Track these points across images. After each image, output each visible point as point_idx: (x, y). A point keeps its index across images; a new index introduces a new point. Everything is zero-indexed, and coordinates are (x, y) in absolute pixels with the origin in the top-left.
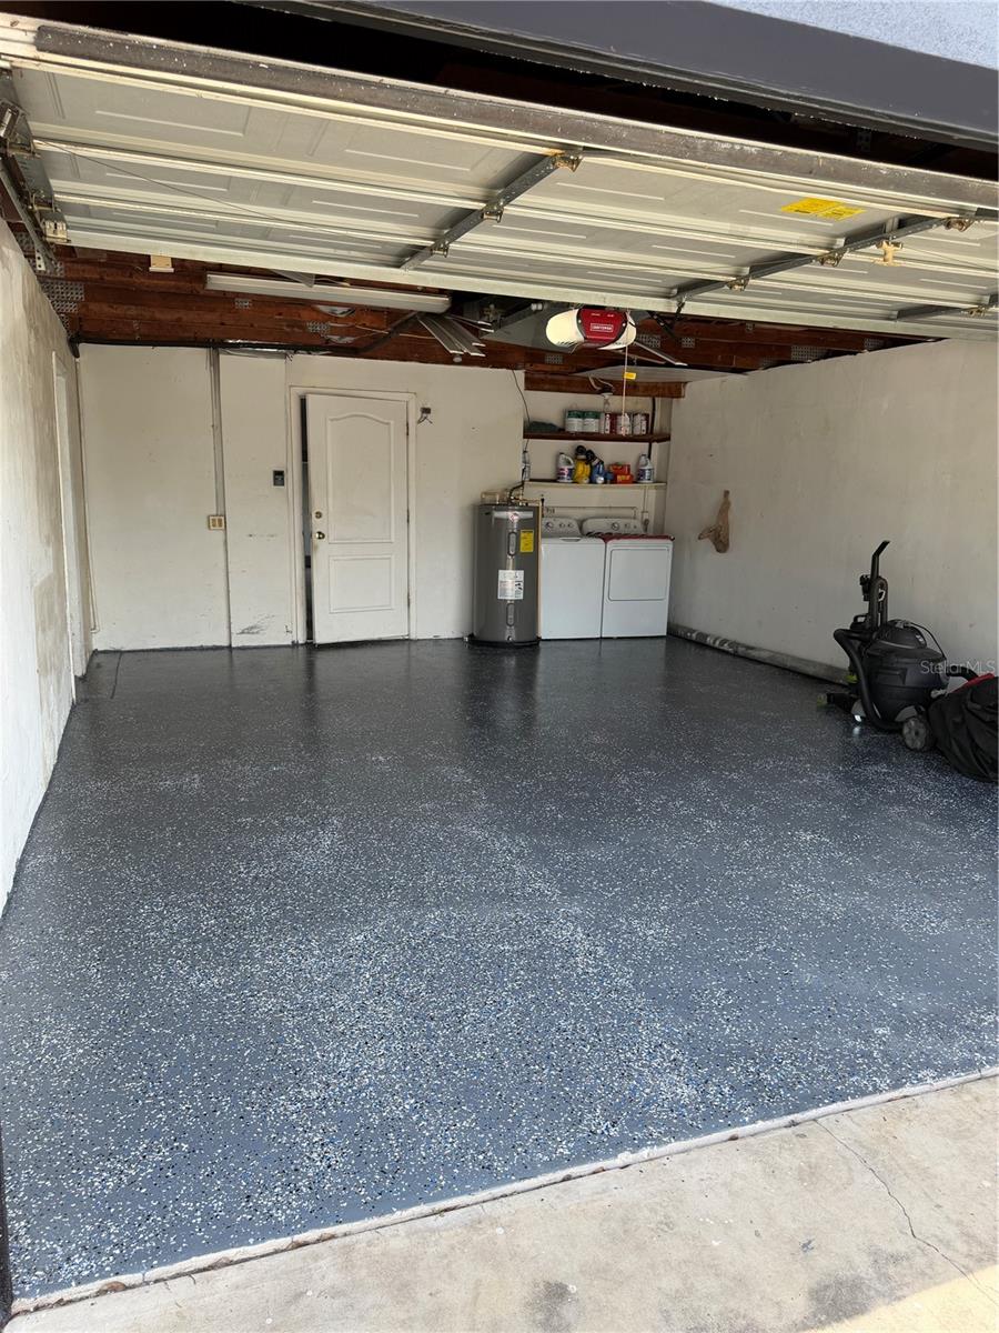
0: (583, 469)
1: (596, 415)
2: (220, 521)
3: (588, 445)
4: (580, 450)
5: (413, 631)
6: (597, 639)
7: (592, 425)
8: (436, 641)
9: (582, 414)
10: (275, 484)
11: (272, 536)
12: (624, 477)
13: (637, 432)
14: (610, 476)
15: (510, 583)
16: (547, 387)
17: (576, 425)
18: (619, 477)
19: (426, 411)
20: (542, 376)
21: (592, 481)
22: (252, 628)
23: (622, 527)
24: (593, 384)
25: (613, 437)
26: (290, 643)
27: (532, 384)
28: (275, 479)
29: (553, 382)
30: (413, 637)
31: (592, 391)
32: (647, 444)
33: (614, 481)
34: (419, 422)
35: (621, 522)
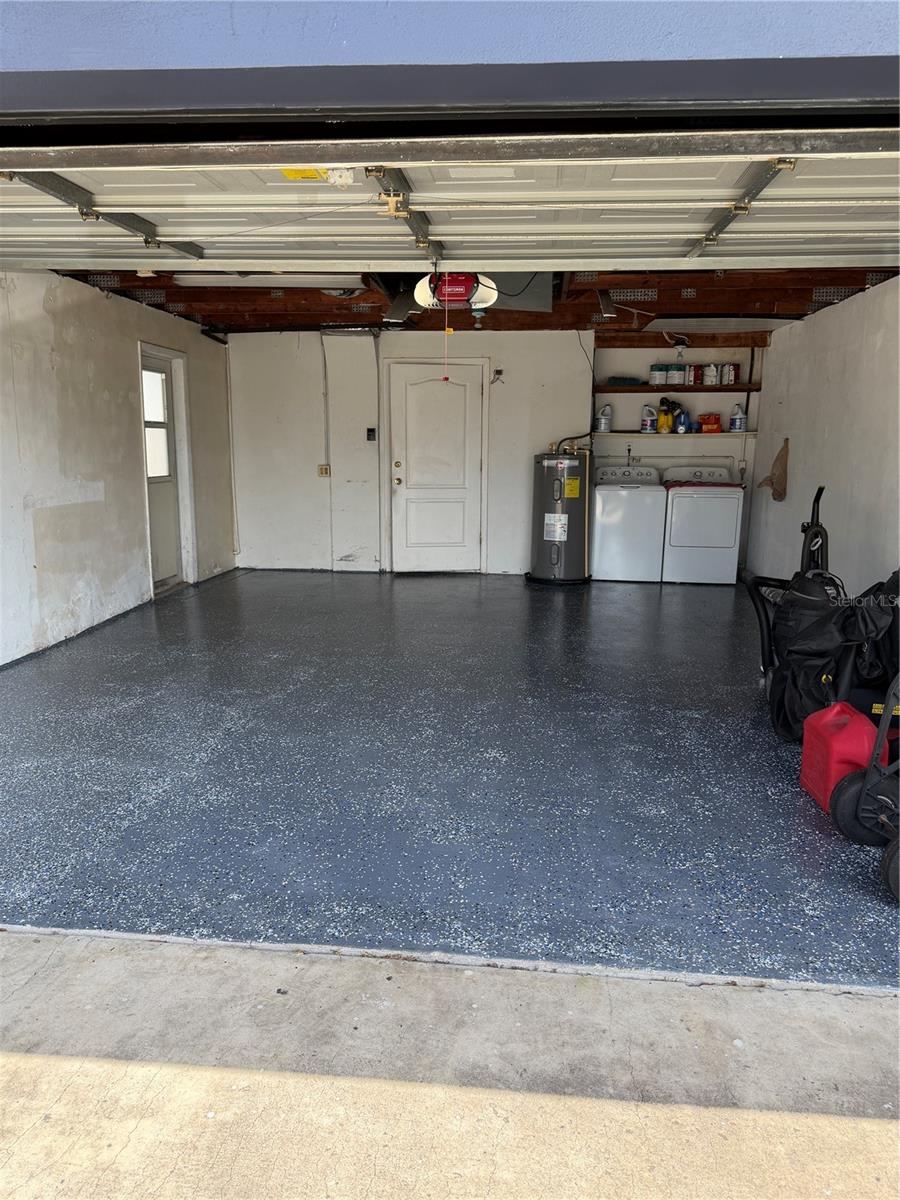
0: (665, 421)
1: (681, 368)
2: (326, 469)
3: (673, 396)
4: (664, 401)
5: (484, 565)
6: (658, 582)
7: (676, 377)
8: (505, 576)
9: (664, 368)
10: (368, 439)
11: (365, 482)
12: (710, 427)
13: (725, 382)
14: (695, 426)
15: (557, 525)
16: (619, 344)
17: (658, 378)
18: (704, 427)
19: (499, 372)
20: (613, 334)
21: (674, 431)
22: (348, 556)
23: (705, 475)
24: (667, 337)
25: (699, 386)
26: (378, 570)
27: (602, 342)
28: (368, 435)
29: (624, 339)
30: (483, 571)
31: (665, 345)
32: (745, 394)
33: (699, 431)
34: (492, 382)
35: (705, 471)
